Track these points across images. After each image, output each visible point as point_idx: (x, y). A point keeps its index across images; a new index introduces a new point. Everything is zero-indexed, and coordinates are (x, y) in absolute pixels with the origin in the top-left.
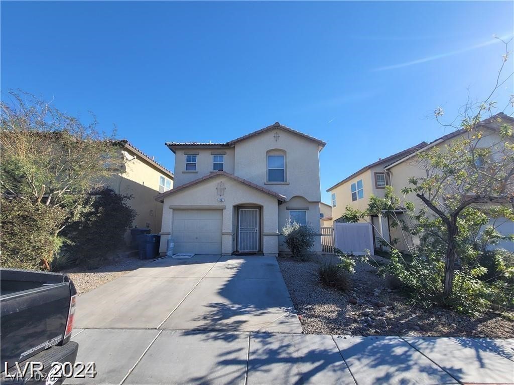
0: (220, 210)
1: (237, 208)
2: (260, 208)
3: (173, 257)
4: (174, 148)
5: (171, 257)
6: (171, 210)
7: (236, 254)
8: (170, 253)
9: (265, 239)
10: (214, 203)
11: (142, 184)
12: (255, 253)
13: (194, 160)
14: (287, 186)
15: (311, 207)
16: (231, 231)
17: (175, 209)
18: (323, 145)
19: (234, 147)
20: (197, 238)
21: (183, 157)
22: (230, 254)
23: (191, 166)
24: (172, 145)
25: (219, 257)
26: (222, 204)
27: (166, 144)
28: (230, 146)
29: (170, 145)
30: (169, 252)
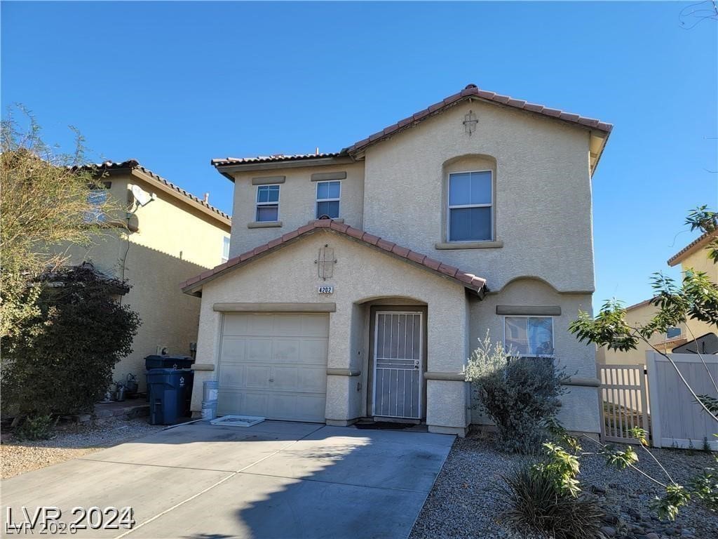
0: (323, 313)
1: (370, 309)
2: (424, 307)
3: (213, 422)
4: (229, 170)
5: (208, 422)
6: (217, 315)
7: (359, 424)
8: (208, 413)
9: (431, 386)
10: (309, 297)
11: (178, 256)
12: (412, 425)
13: (275, 196)
14: (495, 253)
15: (566, 305)
16: (348, 367)
17: (226, 313)
18: (604, 132)
19: (364, 157)
20: (271, 381)
21: (249, 190)
22: (345, 424)
23: (266, 211)
24: (226, 164)
25: (318, 428)
26: (327, 300)
27: (213, 163)
28: (351, 157)
29: (220, 164)
30: (205, 411)
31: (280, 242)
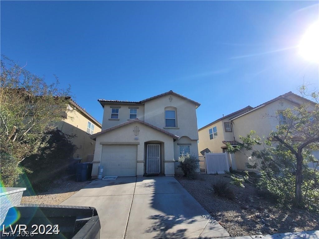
0: (136, 145)
1: (146, 144)
2: (161, 144)
3: (103, 179)
4: (104, 103)
5: (102, 179)
6: (101, 145)
7: (147, 176)
8: (100, 176)
9: (166, 164)
10: (132, 141)
11: (76, 127)
12: (158, 175)
13: (117, 111)
14: (178, 130)
15: (192, 143)
16: (143, 160)
17: (104, 145)
18: (199, 105)
19: (144, 104)
20: (119, 165)
21: (109, 109)
22: (143, 176)
23: (115, 115)
24: (103, 101)
25: (136, 178)
26: (137, 141)
27: (98, 100)
28: (141, 104)
29: (101, 101)
30: (99, 176)
31: (124, 125)
